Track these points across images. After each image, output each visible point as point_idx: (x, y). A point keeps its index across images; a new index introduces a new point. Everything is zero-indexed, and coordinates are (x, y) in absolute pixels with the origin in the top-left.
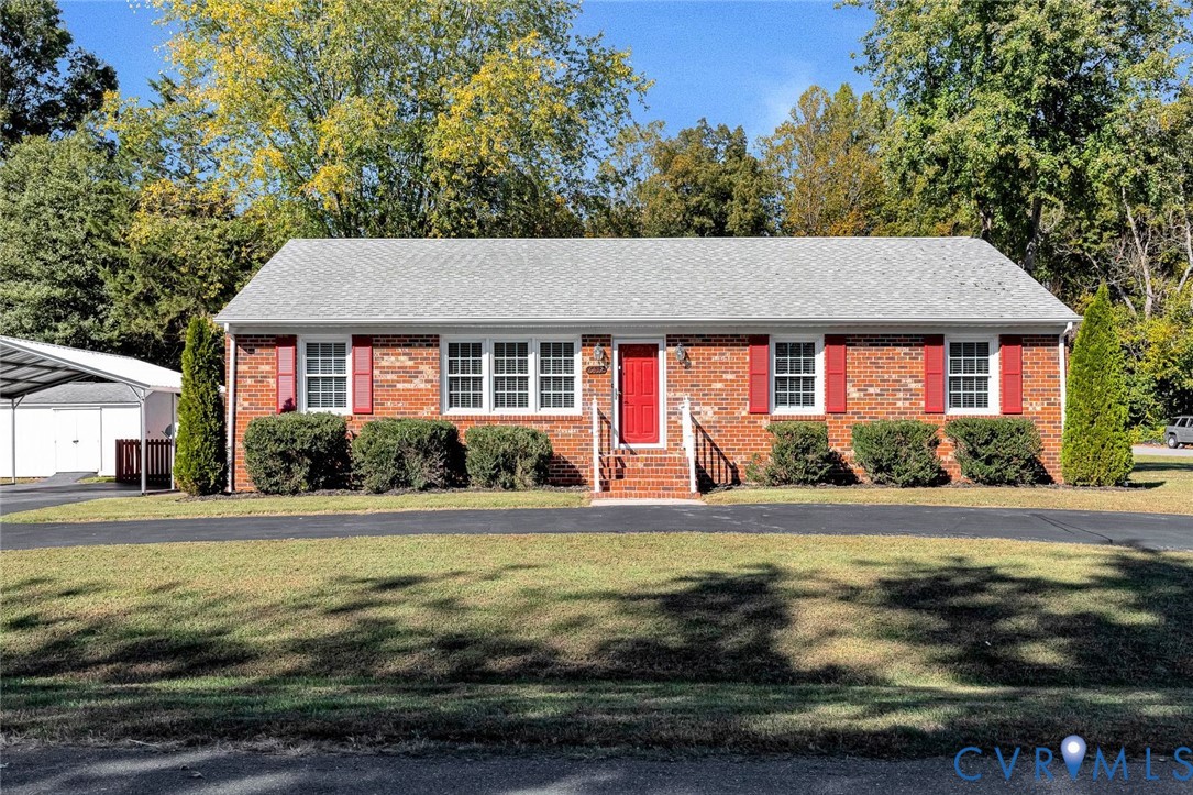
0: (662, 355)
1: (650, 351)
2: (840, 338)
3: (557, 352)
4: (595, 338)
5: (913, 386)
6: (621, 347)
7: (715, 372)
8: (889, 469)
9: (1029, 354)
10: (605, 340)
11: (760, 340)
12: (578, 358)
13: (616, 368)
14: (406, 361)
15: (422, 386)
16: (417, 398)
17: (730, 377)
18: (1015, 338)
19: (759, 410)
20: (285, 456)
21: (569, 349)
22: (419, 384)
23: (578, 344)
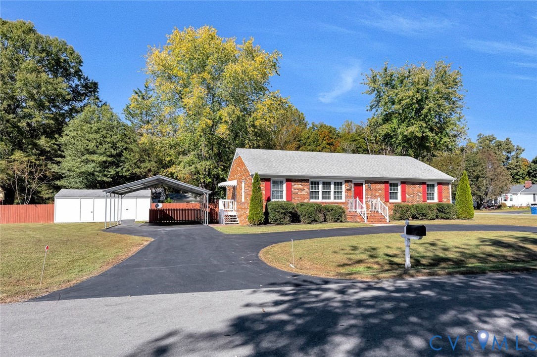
0: (364, 186)
1: (361, 185)
2: (404, 182)
3: (338, 184)
4: (348, 181)
5: (420, 195)
6: (354, 183)
7: (377, 191)
8: (426, 216)
9: (443, 187)
10: (351, 182)
11: (386, 182)
12: (343, 186)
13: (353, 189)
14: (300, 186)
15: (305, 193)
16: (303, 197)
17: (380, 192)
18: (441, 183)
19: (387, 201)
20: (285, 214)
21: (341, 184)
22: (304, 193)
23: (343, 182)
